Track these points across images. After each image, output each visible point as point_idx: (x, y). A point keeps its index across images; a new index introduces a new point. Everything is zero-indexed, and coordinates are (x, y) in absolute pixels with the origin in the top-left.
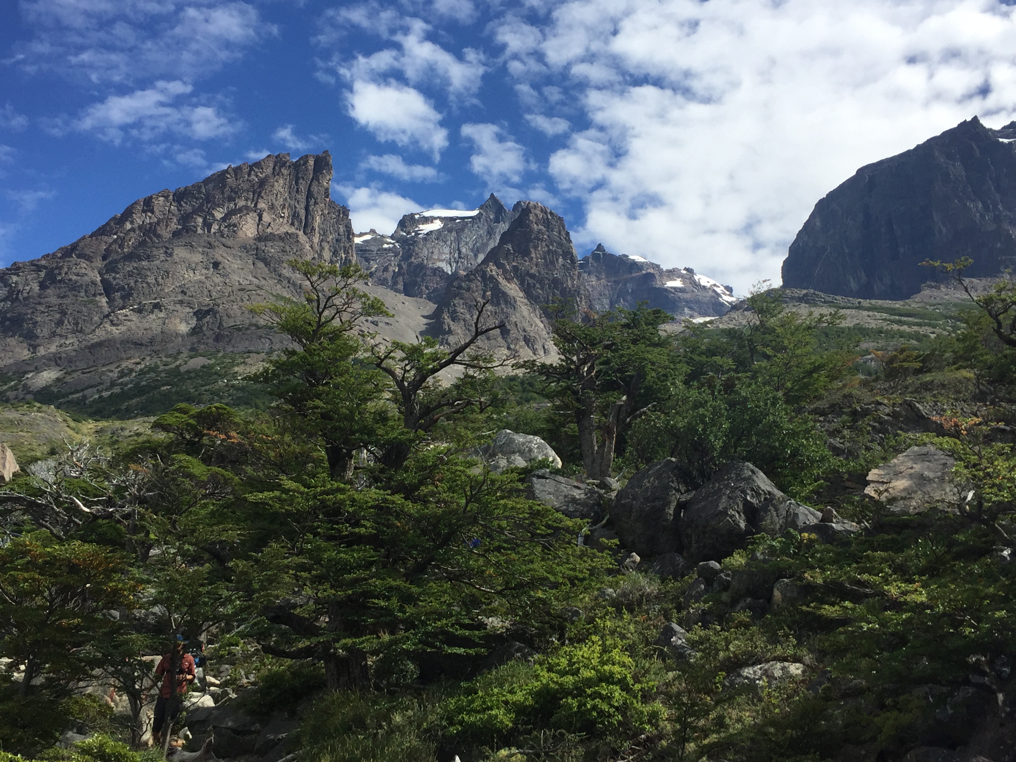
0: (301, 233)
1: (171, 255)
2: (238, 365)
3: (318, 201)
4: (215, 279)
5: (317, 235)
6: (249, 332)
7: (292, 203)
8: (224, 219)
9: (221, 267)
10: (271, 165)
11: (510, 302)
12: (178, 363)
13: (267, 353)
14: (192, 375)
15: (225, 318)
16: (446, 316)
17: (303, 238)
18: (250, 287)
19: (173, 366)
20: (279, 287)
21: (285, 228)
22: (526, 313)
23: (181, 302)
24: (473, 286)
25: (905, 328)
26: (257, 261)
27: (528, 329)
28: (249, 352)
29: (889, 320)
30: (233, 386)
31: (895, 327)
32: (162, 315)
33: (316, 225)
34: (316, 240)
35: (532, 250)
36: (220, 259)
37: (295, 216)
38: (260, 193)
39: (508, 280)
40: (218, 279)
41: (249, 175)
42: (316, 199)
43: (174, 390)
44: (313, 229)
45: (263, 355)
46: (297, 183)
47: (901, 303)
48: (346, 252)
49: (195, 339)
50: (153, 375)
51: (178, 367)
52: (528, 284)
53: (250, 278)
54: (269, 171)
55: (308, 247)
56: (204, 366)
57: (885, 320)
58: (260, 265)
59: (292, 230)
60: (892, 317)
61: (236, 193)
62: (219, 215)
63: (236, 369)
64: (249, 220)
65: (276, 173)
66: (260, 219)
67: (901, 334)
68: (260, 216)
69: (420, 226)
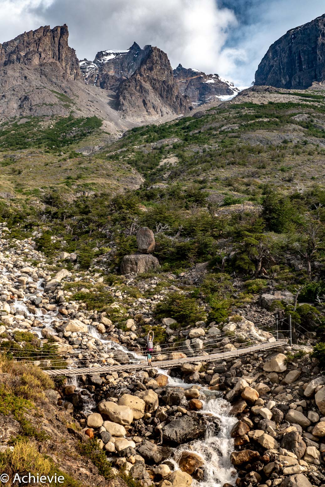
0: (58, 62)
1: (6, 74)
2: (40, 121)
3: (64, 47)
4: (26, 84)
5: (64, 62)
6: (43, 107)
7: (53, 48)
8: (25, 56)
9: (28, 78)
10: (42, 31)
11: (147, 92)
12: (16, 121)
13: (52, 116)
14: (23, 126)
15: (32, 101)
16: (121, 98)
17: (59, 64)
18: (41, 87)
19: (14, 122)
20: (52, 87)
21: (51, 60)
22: (153, 96)
23: (13, 94)
24: (131, 84)
25: (308, 103)
26: (42, 76)
27: (154, 103)
28: (44, 116)
29: (302, 99)
30: (40, 131)
31: (304, 103)
32: (6, 100)
33: (63, 58)
34: (64, 65)
35: (154, 68)
36: (27, 75)
37: (54, 54)
38: (39, 44)
39: (145, 82)
40: (27, 84)
41: (33, 36)
42: (62, 46)
43: (17, 133)
44: (62, 60)
45: (50, 117)
46: (54, 39)
47: (304, 91)
48: (76, 69)
49: (21, 110)
50: (6, 126)
51: (16, 122)
52: (153, 83)
53: (40, 83)
54: (42, 34)
55: (61, 68)
56: (27, 122)
57: (300, 99)
58: (43, 77)
59: (54, 61)
60: (303, 98)
61: (29, 44)
62: (23, 54)
63: (40, 123)
64: (36, 57)
65: (45, 35)
66: (40, 56)
67: (307, 106)
68: (40, 55)
69: (105, 57)
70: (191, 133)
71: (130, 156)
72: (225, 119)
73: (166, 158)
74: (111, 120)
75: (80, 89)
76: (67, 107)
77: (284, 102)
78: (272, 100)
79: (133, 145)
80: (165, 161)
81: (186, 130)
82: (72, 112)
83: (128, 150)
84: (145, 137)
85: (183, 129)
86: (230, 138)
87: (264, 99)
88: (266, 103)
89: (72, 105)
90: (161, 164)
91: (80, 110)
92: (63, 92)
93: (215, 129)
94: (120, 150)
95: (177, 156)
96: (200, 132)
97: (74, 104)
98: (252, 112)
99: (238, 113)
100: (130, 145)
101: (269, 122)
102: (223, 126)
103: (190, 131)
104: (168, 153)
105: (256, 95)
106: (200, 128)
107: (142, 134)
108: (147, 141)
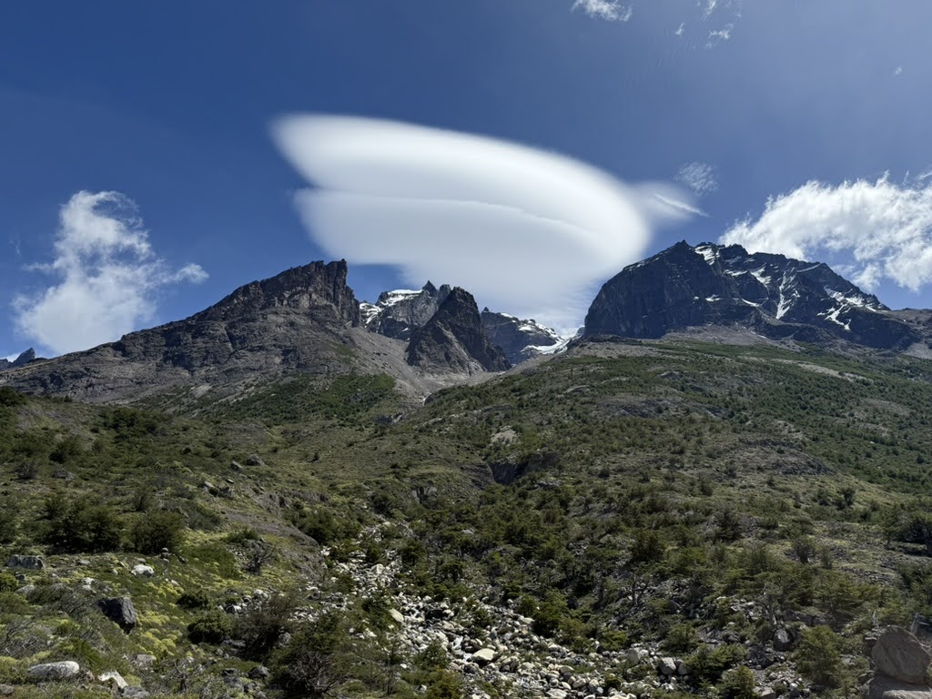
0: (332, 304)
1: (266, 318)
2: (311, 381)
3: (340, 287)
4: (292, 332)
5: (340, 305)
7: (326, 288)
8: (290, 297)
10: (314, 267)
11: (449, 341)
12: (277, 380)
13: (327, 374)
14: (287, 387)
15: (301, 354)
16: (416, 350)
17: (334, 307)
19: (275, 382)
21: (324, 302)
23: (275, 345)
25: (672, 357)
26: (313, 321)
27: (459, 357)
29: (661, 352)
31: (667, 356)
32: (264, 353)
33: (339, 300)
35: (458, 313)
37: (328, 295)
38: (309, 283)
39: (447, 329)
40: (294, 332)
41: (302, 273)
44: (338, 302)
45: (324, 375)
46: (328, 277)
47: (658, 340)
48: (355, 314)
49: (285, 366)
50: (264, 387)
51: (277, 382)
52: (457, 331)
54: (313, 271)
55: (337, 312)
56: (292, 382)
58: (315, 323)
59: (328, 303)
61: (296, 283)
62: (286, 295)
63: (311, 383)
64: (304, 298)
65: (317, 272)
67: (674, 361)
68: (310, 296)
69: (391, 299)
70: (525, 397)
71: (448, 429)
72: (569, 378)
73: (498, 431)
74: (405, 378)
75: (363, 338)
76: (347, 362)
77: (638, 355)
78: (623, 353)
79: (450, 414)
80: (498, 435)
81: (518, 393)
82: (355, 368)
83: (444, 420)
84: (463, 401)
85: (513, 391)
86: (583, 404)
87: (611, 351)
88: (615, 357)
89: (353, 359)
90: (494, 440)
91: (364, 365)
92: (341, 342)
93: (558, 391)
94: (433, 420)
95: (514, 429)
96: (537, 396)
97: (357, 358)
98: (602, 370)
99: (582, 370)
100: (446, 412)
101: (629, 382)
102: (568, 387)
103: (524, 394)
104: (501, 424)
105: (599, 346)
106: (537, 390)
107: (458, 399)
108: (468, 408)
